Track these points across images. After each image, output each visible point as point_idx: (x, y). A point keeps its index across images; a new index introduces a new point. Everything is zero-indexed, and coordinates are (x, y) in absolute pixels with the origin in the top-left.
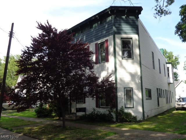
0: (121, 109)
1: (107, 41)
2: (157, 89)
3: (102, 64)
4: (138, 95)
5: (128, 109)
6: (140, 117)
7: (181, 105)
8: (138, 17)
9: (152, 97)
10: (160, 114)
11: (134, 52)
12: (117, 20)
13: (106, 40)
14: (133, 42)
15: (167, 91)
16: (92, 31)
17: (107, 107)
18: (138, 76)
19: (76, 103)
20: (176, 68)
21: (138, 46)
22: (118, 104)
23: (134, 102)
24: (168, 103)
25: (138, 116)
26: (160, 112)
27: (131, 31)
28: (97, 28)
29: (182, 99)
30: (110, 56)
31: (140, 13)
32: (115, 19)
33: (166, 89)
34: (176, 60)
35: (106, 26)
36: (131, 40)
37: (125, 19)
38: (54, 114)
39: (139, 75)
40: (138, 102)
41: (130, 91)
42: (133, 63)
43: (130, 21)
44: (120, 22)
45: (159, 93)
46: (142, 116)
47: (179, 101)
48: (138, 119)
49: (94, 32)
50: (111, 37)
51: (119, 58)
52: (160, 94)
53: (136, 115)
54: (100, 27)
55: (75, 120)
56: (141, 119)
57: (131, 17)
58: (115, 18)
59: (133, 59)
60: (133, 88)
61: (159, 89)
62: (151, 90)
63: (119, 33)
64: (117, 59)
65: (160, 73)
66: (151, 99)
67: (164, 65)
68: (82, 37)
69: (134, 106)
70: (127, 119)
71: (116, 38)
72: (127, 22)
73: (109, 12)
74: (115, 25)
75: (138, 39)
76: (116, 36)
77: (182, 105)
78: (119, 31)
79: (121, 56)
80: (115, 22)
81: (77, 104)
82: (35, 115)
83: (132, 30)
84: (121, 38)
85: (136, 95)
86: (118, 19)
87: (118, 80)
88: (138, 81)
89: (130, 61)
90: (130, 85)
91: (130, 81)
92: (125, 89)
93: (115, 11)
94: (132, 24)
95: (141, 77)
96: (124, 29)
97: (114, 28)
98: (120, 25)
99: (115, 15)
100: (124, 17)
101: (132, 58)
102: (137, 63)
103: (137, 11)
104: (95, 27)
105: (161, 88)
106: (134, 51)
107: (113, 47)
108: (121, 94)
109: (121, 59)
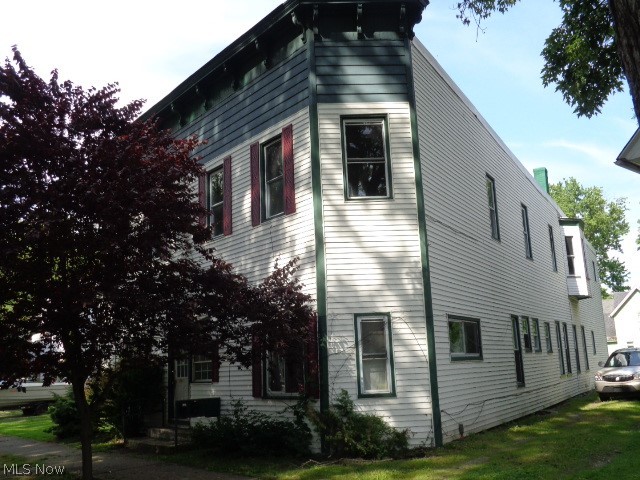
0: (341, 401)
1: (288, 131)
2: (515, 318)
3: (274, 222)
4: (411, 341)
5: (370, 401)
6: (420, 435)
7: (618, 379)
8: (412, 35)
9: (484, 352)
10: (530, 415)
11: (393, 171)
12: (325, 47)
13: (285, 130)
14: (390, 131)
15: (565, 325)
16: (241, 97)
17: (289, 394)
18: (413, 265)
19: (190, 381)
20: (617, 247)
21: (411, 145)
22: (330, 381)
23: (396, 372)
24: (570, 371)
25: (413, 430)
26: (530, 410)
27: (381, 89)
28: (256, 87)
29: (624, 356)
30: (301, 189)
31: (418, 19)
32: (317, 44)
33: (562, 320)
34: (615, 215)
35: (287, 76)
36: (383, 122)
37: (358, 43)
38: (108, 427)
39: (416, 262)
40: (413, 371)
41: (380, 326)
42: (391, 214)
43: (378, 51)
44: (339, 56)
45: (522, 333)
46: (429, 429)
47: (612, 362)
48: (413, 443)
49: (248, 101)
50: (304, 114)
51: (334, 196)
52: (527, 338)
53: (407, 425)
54: (265, 81)
55: (172, 448)
56: (428, 444)
57: (379, 34)
58: (317, 38)
59: (391, 198)
60: (393, 315)
61: (526, 318)
62: (478, 321)
63: (334, 98)
64: (323, 198)
65: (530, 257)
66: (481, 358)
67: (550, 228)
68: (208, 127)
69: (398, 390)
70: (359, 447)
71: (319, 117)
72: (366, 55)
73: (294, 19)
74: (314, 69)
75: (409, 120)
76: (322, 108)
77: (623, 379)
78: (333, 91)
79: (342, 187)
80: (315, 57)
81: (191, 385)
82: (49, 431)
83: (386, 84)
84: (343, 117)
85: (404, 344)
86: (327, 42)
87: (328, 284)
88: (411, 286)
89: (378, 205)
90: (379, 304)
91: (378, 288)
92: (359, 320)
93: (315, 12)
94: (384, 59)
95: (426, 271)
96: (352, 80)
97: (313, 80)
98: (336, 66)
99: (316, 30)
100: (352, 35)
101: (388, 196)
102: (407, 212)
103: (403, 9)
104: (251, 81)
105: (531, 315)
106: (393, 166)
107: (309, 155)
108: (341, 342)
109: (339, 199)
